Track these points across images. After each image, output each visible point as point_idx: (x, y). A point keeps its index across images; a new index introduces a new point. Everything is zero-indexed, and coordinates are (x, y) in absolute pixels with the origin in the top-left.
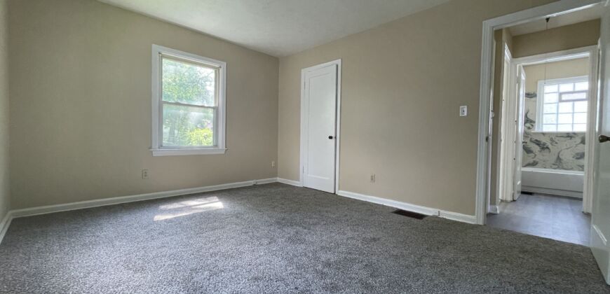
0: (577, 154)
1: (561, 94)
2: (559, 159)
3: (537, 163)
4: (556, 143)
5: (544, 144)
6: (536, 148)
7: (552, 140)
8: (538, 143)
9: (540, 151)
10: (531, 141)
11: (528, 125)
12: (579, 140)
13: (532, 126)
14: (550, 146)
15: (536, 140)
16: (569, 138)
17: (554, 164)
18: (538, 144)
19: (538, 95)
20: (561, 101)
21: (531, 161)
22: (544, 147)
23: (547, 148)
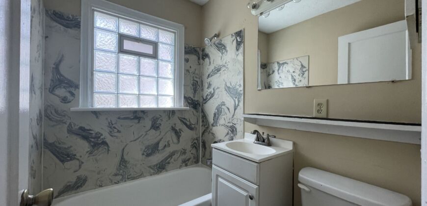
0: (147, 147)
1: (122, 38)
2: (123, 162)
3: (85, 180)
4: (119, 131)
5: (98, 136)
6: (81, 147)
7: (111, 126)
8: (84, 134)
9: (91, 153)
10: (70, 131)
11: (62, 92)
12: (148, 123)
13: (73, 94)
14: (109, 139)
15: (82, 129)
16: (136, 121)
17: (116, 175)
18: (85, 138)
19: (82, 24)
20: (121, 50)
21: (73, 179)
22: (97, 143)
23: (105, 143)
